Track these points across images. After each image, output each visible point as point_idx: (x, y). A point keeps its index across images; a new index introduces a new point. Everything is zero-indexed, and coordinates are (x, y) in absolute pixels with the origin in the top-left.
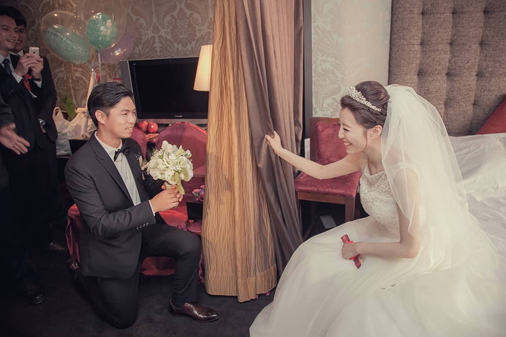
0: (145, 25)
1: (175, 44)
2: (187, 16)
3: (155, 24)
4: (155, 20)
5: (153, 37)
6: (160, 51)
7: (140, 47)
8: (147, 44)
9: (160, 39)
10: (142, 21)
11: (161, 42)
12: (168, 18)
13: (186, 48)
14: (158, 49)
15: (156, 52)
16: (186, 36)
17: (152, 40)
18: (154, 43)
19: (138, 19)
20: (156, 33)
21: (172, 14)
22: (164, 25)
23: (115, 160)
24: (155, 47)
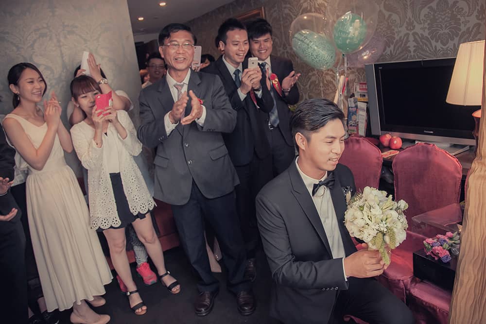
0: (398, 21)
1: (434, 43)
2: (450, 6)
3: (410, 19)
4: (409, 14)
5: (407, 35)
6: (415, 51)
7: (392, 47)
8: (400, 43)
9: (414, 37)
10: (395, 17)
11: (415, 40)
12: (425, 11)
13: (447, 46)
14: (412, 49)
15: (410, 52)
16: (447, 31)
17: (406, 38)
18: (407, 41)
19: (390, 16)
20: (411, 30)
21: (431, 4)
22: (420, 20)
23: (313, 195)
24: (409, 47)
